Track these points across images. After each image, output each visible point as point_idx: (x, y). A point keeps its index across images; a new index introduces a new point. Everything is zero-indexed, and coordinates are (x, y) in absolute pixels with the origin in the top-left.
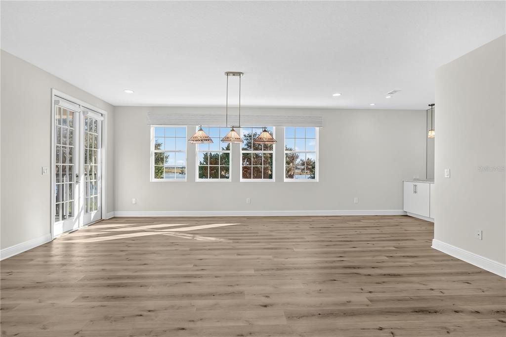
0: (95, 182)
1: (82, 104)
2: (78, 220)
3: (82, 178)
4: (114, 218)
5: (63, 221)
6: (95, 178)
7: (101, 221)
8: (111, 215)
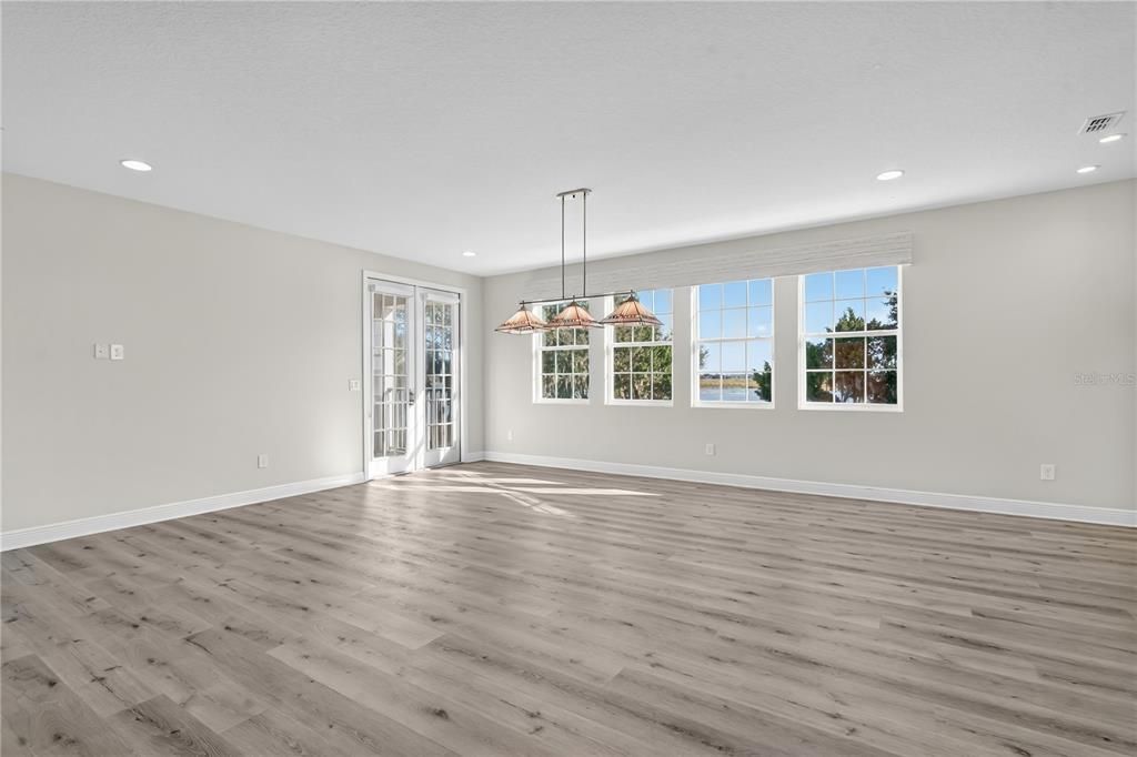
0: (449, 403)
1: (418, 283)
2: (413, 460)
3: (421, 397)
4: (484, 461)
5: (388, 458)
6: (449, 396)
7: (457, 464)
8: (477, 456)
